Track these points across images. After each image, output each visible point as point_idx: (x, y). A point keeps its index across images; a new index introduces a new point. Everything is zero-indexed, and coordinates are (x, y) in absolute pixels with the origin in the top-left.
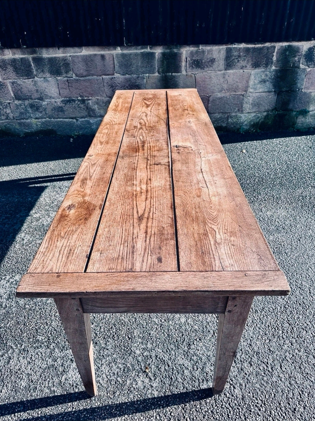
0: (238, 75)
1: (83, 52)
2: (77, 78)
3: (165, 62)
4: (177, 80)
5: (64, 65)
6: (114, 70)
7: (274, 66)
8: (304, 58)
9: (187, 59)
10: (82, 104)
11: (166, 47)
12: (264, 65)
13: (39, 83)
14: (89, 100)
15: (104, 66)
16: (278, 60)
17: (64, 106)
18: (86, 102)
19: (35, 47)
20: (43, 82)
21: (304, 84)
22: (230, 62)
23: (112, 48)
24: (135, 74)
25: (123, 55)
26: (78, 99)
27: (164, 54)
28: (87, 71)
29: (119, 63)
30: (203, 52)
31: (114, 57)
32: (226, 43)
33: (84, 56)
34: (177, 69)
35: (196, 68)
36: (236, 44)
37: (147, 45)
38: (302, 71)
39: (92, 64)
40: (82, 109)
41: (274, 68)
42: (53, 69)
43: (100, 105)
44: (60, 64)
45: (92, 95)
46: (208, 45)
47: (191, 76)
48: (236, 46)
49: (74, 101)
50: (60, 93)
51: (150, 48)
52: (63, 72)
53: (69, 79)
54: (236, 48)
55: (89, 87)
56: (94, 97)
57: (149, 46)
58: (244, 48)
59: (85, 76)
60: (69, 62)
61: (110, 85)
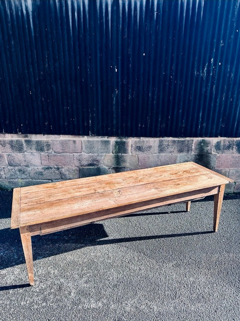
0: (168, 156)
1: (61, 138)
2: (55, 154)
3: (117, 147)
4: (125, 158)
5: (47, 146)
6: (82, 150)
7: (193, 152)
8: (214, 148)
9: (132, 146)
10: (57, 170)
11: (118, 137)
12: (186, 151)
13: (27, 156)
14: (63, 168)
15: (75, 147)
16: (196, 149)
17: (44, 172)
18: (60, 169)
19: (27, 134)
20: (30, 155)
21: (216, 164)
22: (162, 148)
23: (81, 137)
24: (96, 153)
25: (89, 141)
26: (54, 167)
27: (117, 142)
28: (62, 150)
29: (85, 146)
30: (143, 141)
31: (82, 142)
32: (159, 137)
33: (61, 140)
34: (125, 151)
35: (139, 151)
36: (166, 137)
37: (105, 136)
38: (213, 156)
39: (66, 146)
40: (56, 174)
41: (193, 153)
42: (38, 148)
43: (70, 172)
44: (44, 145)
45: (65, 165)
46: (146, 138)
47: (135, 156)
48: (166, 139)
49: (51, 168)
50: (41, 163)
51: (107, 138)
52: (45, 149)
53: (49, 154)
54: (166, 140)
55: (63, 160)
56: (66, 167)
57: (106, 136)
58: (171, 140)
59: (61, 153)
60: (50, 144)
61: (78, 159)
